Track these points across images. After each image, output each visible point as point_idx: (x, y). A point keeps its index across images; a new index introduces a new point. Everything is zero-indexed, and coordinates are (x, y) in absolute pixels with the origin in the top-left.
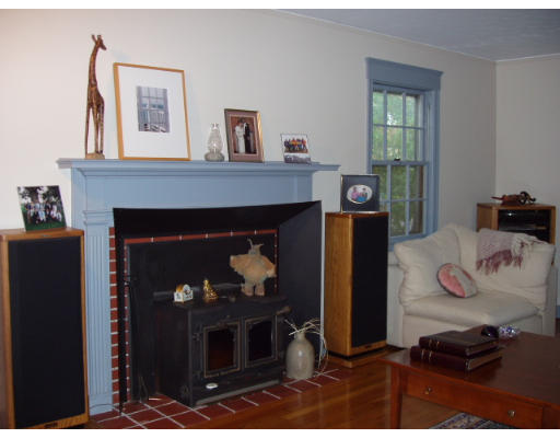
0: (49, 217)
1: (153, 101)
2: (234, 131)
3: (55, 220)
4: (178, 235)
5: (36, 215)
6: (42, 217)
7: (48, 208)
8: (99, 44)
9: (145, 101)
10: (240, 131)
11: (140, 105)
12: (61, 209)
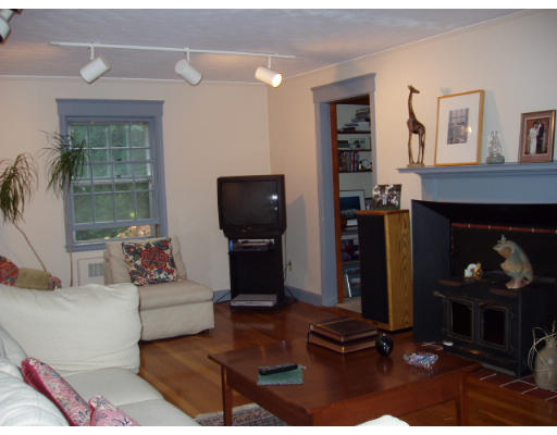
0: (389, 204)
1: (459, 120)
2: (528, 133)
3: (393, 205)
4: (488, 224)
5: (381, 201)
6: (384, 202)
7: (389, 198)
8: (413, 90)
9: (454, 121)
10: (534, 132)
11: (450, 125)
12: (399, 199)
